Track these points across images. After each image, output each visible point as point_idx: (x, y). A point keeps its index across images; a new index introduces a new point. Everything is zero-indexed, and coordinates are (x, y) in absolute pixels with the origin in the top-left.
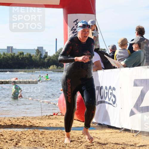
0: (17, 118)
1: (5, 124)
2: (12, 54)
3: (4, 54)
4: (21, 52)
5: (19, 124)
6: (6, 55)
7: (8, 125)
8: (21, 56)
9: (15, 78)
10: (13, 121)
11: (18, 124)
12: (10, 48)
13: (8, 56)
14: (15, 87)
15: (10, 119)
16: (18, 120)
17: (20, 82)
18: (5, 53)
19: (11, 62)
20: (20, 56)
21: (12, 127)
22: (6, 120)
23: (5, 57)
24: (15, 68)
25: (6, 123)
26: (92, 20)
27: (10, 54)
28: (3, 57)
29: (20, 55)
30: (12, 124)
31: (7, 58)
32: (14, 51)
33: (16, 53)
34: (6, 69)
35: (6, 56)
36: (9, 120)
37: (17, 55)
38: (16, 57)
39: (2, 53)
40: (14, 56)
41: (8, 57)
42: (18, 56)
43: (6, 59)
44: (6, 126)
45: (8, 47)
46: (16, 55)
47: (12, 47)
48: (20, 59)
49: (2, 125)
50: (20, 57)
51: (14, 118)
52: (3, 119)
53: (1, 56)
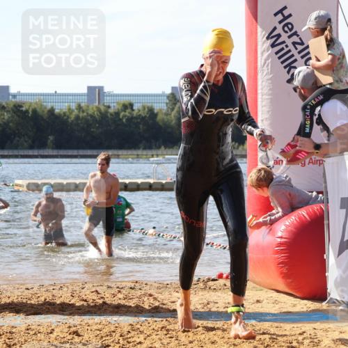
0: (118, 287)
1: (85, 303)
2: (102, 108)
3: (79, 107)
4: (126, 103)
5: (122, 302)
6: (83, 112)
7: (92, 304)
8: (127, 114)
10: (107, 295)
11: (119, 302)
12: (96, 92)
13: (90, 112)
15: (98, 289)
16: (119, 292)
17: (126, 187)
18: (83, 105)
19: (100, 130)
20: (122, 114)
22: (88, 292)
23: (81, 115)
25: (86, 301)
27: (95, 109)
28: (77, 118)
29: (122, 111)
30: (104, 303)
31: (87, 121)
32: (107, 100)
33: (112, 105)
35: (85, 114)
36: (97, 291)
37: (117, 111)
38: (111, 115)
39: (73, 106)
40: (107, 112)
41: (91, 116)
42: (117, 114)
43: (83, 121)
44: (87, 309)
45: (90, 88)
46: (111, 111)
47: (101, 89)
48: (124, 120)
49: (77, 304)
50: (124, 116)
51: (109, 287)
52: (77, 289)
53: (71, 113)
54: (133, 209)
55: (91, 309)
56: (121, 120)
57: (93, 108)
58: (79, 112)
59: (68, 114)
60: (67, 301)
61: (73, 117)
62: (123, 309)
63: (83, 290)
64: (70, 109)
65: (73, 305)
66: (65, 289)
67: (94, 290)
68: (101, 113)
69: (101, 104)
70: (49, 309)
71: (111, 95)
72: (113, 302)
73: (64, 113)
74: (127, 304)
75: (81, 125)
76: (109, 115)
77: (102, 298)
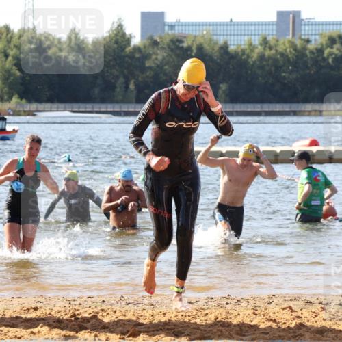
0: (321, 303)
1: (274, 325)
2: (298, 43)
3: (265, 42)
4: (335, 35)
5: (328, 324)
6: (271, 48)
7: (283, 327)
8: (335, 50)
9: (308, 142)
10: (306, 314)
11: (324, 323)
12: (289, 19)
13: (281, 48)
14: (309, 177)
15: (291, 304)
16: (323, 309)
17: (331, 159)
18: (270, 38)
19: (294, 76)
20: (327, 52)
21: (301, 335)
22: (277, 309)
23: (268, 53)
24: (307, 100)
25: (275, 321)
27: (287, 45)
28: (262, 57)
29: (328, 46)
30: (302, 325)
31: (276, 60)
32: (306, 32)
33: (312, 38)
34: (270, 102)
35: (273, 52)
36: (290, 308)
37: (319, 47)
38: (312, 52)
39: (256, 41)
40: (305, 48)
41: (282, 55)
42: (320, 51)
43: (270, 62)
44: (278, 334)
45: (281, 15)
46: (311, 46)
47: (296, 15)
48: (330, 60)
49: (262, 326)
50: (330, 54)
51: (308, 302)
52: (261, 303)
53: (252, 51)
54: (334, 191)
55: (282, 334)
56: (325, 59)
57: (284, 43)
58: (264, 49)
59: (248, 51)
60: (247, 321)
61: (255, 56)
62: (329, 334)
63: (271, 306)
64: (250, 44)
65: (255, 328)
66: (244, 304)
67: (285, 305)
68: (295, 50)
69: (297, 36)
70: (221, 332)
71: (311, 24)
72: (315, 325)
73: (243, 51)
74: (335, 327)
75: (267, 68)
76: (308, 52)
77: (299, 317)
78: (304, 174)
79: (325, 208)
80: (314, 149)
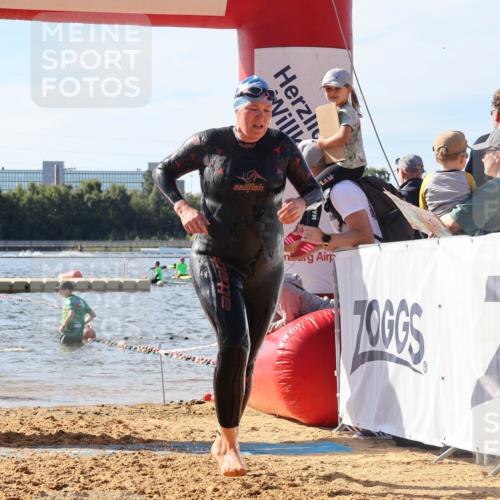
0: (79, 413)
1: (37, 433)
2: (62, 189)
3: (33, 188)
4: (93, 183)
5: (84, 431)
6: (38, 193)
7: (46, 434)
8: (93, 196)
9: (71, 273)
10: (65, 423)
11: (81, 430)
12: (54, 169)
13: (47, 194)
14: (72, 304)
15: (54, 414)
16: (81, 418)
17: (89, 287)
18: (37, 184)
19: (59, 217)
20: (86, 196)
21: (61, 441)
22: (41, 419)
23: (35, 197)
24: (70, 238)
25: (38, 429)
26: (337, 70)
27: (53, 190)
28: (30, 200)
29: (87, 192)
30: (62, 432)
31: (42, 204)
32: (68, 179)
33: (74, 185)
34: (39, 239)
35: (41, 196)
36: (52, 417)
37: (80, 192)
38: (73, 197)
39: (26, 186)
40: (67, 194)
41: (48, 199)
42: (81, 196)
43: (38, 205)
44: (41, 440)
45: (46, 164)
46: (73, 192)
47: (60, 165)
48: (89, 204)
49: (27, 434)
50: (89, 199)
51: (68, 412)
52: (28, 414)
53: (22, 195)
54: (93, 315)
55: (44, 440)
56: (84, 204)
57: (51, 188)
58: (33, 194)
59: (18, 196)
60: (14, 430)
61: (25, 199)
62: (85, 439)
63: (36, 416)
64: (20, 190)
65: (21, 435)
66: (13, 415)
67: (49, 415)
68: (60, 195)
69: (61, 183)
71: (72, 172)
72: (74, 432)
73: (14, 194)
74: (91, 433)
75: (35, 210)
76: (70, 197)
77: (59, 425)
78: (67, 302)
79: (85, 331)
80: (76, 280)
